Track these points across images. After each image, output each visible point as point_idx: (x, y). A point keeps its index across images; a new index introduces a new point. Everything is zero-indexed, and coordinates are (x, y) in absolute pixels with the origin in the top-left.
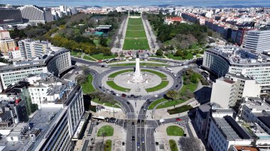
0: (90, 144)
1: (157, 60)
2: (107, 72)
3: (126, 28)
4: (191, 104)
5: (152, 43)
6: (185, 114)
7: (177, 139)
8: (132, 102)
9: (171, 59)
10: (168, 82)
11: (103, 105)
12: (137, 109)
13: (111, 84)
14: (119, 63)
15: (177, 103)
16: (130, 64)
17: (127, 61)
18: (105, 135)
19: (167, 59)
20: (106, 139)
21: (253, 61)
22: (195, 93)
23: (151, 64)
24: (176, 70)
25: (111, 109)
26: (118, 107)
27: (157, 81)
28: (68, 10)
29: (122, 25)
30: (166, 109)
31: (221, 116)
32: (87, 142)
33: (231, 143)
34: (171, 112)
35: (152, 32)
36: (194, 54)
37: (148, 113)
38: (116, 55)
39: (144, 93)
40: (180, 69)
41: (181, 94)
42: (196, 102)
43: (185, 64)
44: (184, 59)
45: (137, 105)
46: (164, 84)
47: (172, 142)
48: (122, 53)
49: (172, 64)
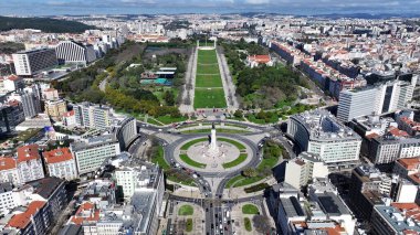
0: (173, 222)
1: (236, 125)
2: (179, 141)
3: (195, 69)
4: (268, 182)
5: (230, 97)
6: (261, 192)
7: (251, 217)
8: (209, 180)
9: (252, 123)
10: (246, 155)
11: (180, 184)
12: (214, 188)
13: (185, 157)
14: (191, 128)
15: (254, 181)
16: (203, 130)
17: (200, 126)
18: (185, 214)
19: (247, 122)
20: (187, 217)
21: (334, 136)
22: (273, 170)
23: (229, 130)
24: (256, 139)
25: (189, 188)
26: (194, 186)
27: (234, 153)
28: (114, 40)
29: (190, 65)
30: (242, 188)
31: (287, 196)
32: (170, 221)
33: (290, 219)
34: (247, 191)
35: (229, 78)
36: (280, 116)
37: (225, 192)
38: (186, 116)
39: (220, 169)
40: (262, 136)
41: (260, 171)
42: (274, 179)
43: (268, 131)
44: (267, 122)
45: (214, 184)
46: (242, 157)
47: (247, 220)
48: (193, 114)
49: (253, 130)
